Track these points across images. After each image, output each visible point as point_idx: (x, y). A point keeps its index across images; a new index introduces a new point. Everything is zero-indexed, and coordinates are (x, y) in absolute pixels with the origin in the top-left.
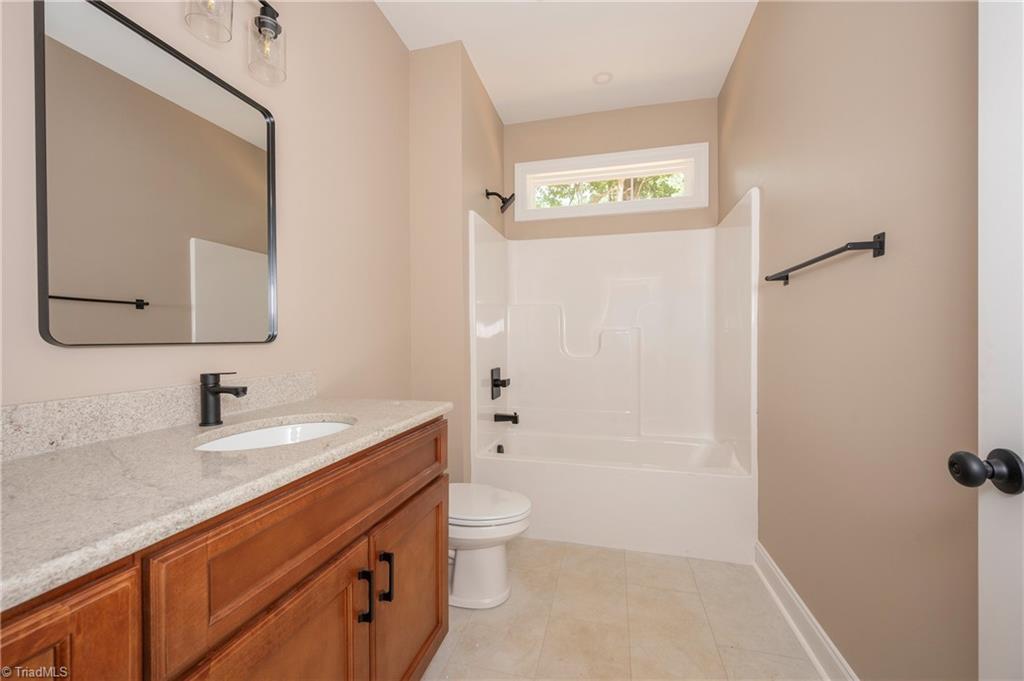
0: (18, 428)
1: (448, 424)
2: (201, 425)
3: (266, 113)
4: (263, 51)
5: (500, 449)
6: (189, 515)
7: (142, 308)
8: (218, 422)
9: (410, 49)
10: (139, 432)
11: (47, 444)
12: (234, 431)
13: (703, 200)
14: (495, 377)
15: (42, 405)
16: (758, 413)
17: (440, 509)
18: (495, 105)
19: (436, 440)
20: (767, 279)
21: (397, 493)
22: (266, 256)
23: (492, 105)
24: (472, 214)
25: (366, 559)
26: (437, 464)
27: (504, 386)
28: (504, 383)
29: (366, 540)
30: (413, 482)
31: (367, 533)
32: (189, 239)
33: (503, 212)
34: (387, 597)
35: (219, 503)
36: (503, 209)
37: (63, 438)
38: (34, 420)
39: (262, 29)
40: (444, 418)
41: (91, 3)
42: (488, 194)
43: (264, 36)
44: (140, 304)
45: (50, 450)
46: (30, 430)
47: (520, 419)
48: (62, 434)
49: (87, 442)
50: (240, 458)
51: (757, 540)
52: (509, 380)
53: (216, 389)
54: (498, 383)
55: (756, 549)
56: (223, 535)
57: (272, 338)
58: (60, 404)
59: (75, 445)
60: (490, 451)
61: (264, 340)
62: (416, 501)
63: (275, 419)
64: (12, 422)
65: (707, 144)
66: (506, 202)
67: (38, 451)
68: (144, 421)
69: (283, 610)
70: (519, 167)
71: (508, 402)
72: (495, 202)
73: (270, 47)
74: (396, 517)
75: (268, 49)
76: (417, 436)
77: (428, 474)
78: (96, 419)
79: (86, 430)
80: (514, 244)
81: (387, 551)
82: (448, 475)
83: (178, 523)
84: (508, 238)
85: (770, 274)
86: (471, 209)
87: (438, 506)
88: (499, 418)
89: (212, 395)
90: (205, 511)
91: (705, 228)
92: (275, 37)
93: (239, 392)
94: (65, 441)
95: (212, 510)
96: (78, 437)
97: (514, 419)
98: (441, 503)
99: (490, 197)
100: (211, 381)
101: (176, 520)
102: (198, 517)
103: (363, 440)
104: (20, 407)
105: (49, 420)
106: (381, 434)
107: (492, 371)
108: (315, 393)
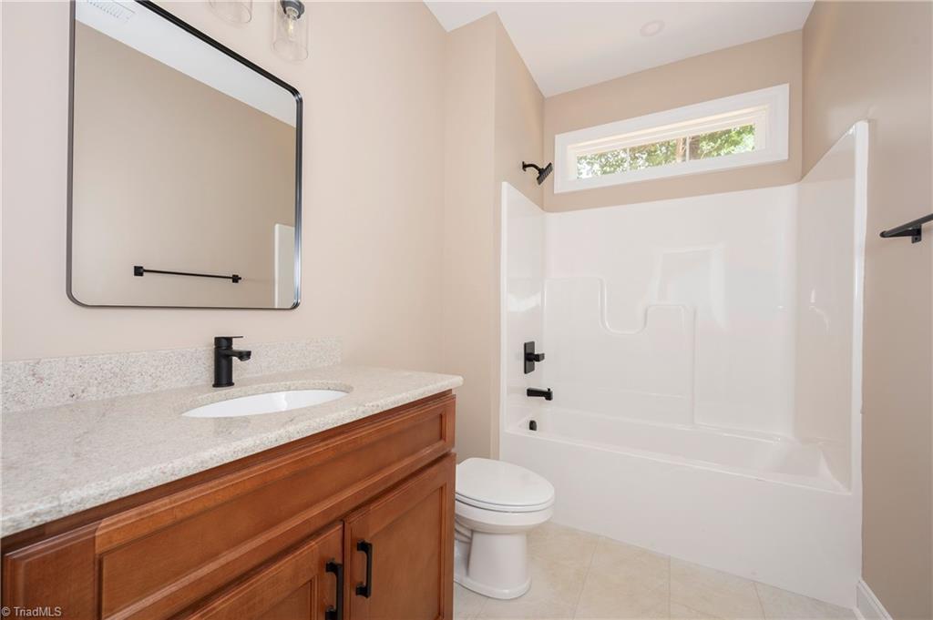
0: (41, 380)
1: (457, 399)
2: (214, 386)
3: (294, 92)
4: (287, 30)
5: (532, 426)
6: (56, 503)
7: (237, 282)
8: (230, 383)
9: (448, 31)
10: (158, 389)
11: (67, 396)
12: (240, 394)
13: (782, 153)
14: (528, 351)
15: (64, 359)
16: (863, 412)
17: (445, 492)
18: (534, 76)
19: (441, 416)
20: (883, 235)
21: (386, 473)
22: (294, 228)
23: (530, 76)
24: (505, 184)
25: (340, 547)
26: (442, 442)
27: (538, 361)
28: (538, 358)
29: (341, 526)
30: (406, 462)
31: (343, 519)
32: (274, 225)
33: (540, 183)
34: (364, 591)
35: (107, 489)
36: (540, 180)
37: (83, 392)
38: (56, 374)
39: (287, 9)
40: (453, 393)
41: (139, 2)
42: (525, 166)
43: (289, 16)
44: (236, 279)
45: (69, 402)
46: (52, 383)
47: (554, 395)
48: (82, 388)
49: (107, 396)
50: (246, 421)
51: (860, 578)
52: (543, 354)
53: (228, 352)
54: (531, 357)
55: (858, 587)
56: (120, 525)
57: (296, 306)
58: (81, 360)
59: (94, 398)
60: (520, 426)
61: (289, 307)
62: (412, 483)
63: (283, 383)
64: (34, 375)
65: (786, 86)
66: (543, 173)
67: (58, 402)
68: (163, 379)
69: (214, 609)
70: (559, 138)
71: (542, 376)
72: (533, 173)
73: (294, 25)
74: (383, 500)
75: (291, 27)
76: (413, 412)
77: (427, 453)
78: (116, 375)
79: (105, 385)
80: (553, 218)
81: (367, 541)
82: (455, 455)
83: (35, 514)
84: (549, 211)
85: (888, 229)
86: (504, 180)
87: (442, 488)
88: (531, 393)
89: (225, 358)
90: (82, 499)
91: (786, 184)
92: (299, 17)
93: (245, 355)
94: (85, 394)
95: (94, 498)
96: (98, 391)
97: (548, 395)
98: (446, 485)
99: (527, 169)
100: (224, 343)
101: (33, 510)
102: (71, 506)
103: (335, 416)
104: (42, 361)
105: (71, 374)
106: (361, 409)
107: (525, 345)
108: (339, 360)
